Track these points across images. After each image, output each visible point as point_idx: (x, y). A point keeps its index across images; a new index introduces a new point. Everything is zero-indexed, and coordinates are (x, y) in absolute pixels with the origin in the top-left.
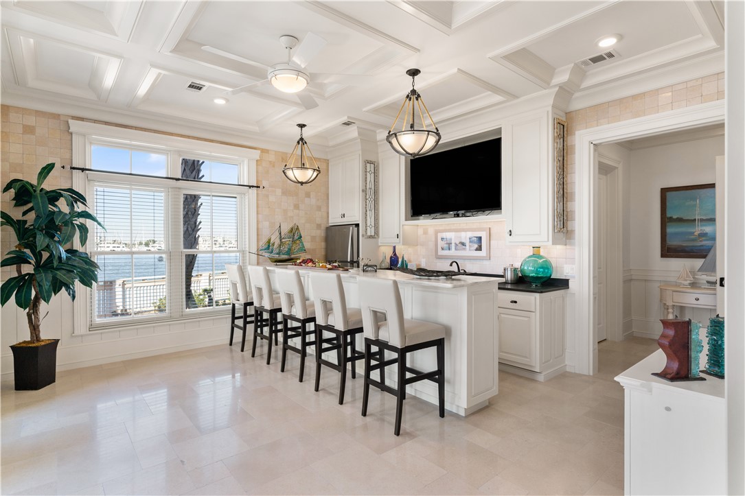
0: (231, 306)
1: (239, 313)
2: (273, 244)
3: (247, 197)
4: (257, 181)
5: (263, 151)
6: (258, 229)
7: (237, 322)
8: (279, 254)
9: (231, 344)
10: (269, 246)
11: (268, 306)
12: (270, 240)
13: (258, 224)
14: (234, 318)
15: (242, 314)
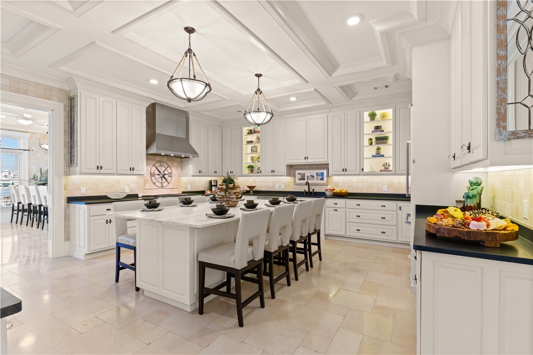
0: (12, 205)
1: (16, 208)
2: (37, 177)
3: (23, 155)
4: (29, 147)
5: (33, 133)
6: (29, 170)
7: (15, 212)
8: (40, 181)
9: (11, 222)
10: (35, 178)
11: (38, 203)
12: (35, 175)
13: (29, 167)
14: (13, 210)
15: (17, 209)
